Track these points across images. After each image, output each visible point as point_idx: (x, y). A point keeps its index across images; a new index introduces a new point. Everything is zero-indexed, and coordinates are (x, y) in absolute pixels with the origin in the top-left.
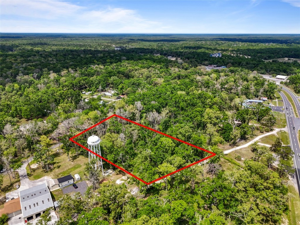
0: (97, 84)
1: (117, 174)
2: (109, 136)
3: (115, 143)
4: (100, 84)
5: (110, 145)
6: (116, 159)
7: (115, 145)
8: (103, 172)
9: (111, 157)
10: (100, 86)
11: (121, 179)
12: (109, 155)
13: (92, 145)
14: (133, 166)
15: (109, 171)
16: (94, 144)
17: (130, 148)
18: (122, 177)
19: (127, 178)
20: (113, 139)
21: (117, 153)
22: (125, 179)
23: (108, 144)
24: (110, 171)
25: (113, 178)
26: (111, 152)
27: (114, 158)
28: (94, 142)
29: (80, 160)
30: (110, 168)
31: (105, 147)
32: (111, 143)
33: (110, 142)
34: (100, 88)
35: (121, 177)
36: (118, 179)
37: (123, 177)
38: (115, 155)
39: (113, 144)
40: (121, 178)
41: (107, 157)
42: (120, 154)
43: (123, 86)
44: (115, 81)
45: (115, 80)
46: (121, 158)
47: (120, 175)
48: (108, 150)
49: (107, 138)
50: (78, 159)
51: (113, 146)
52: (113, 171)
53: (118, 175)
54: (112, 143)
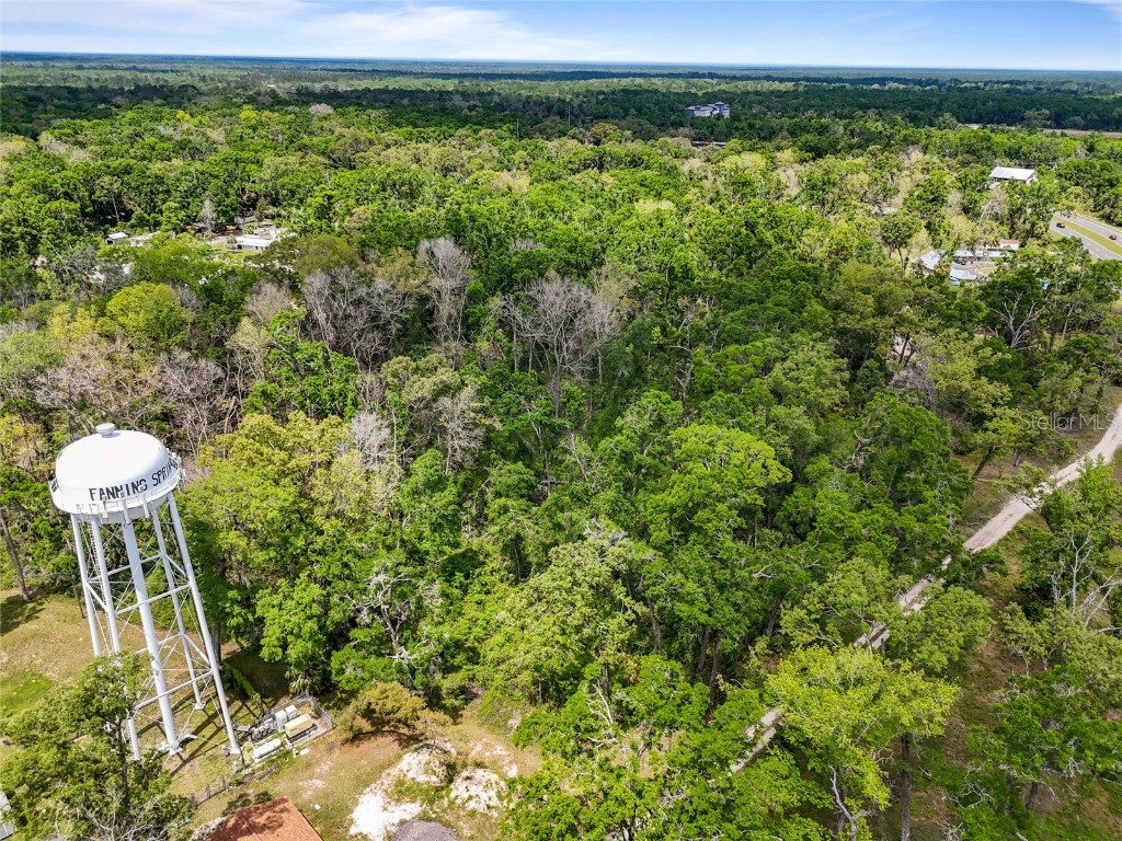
0: (191, 193)
1: (357, 737)
2: (265, 436)
3: (320, 490)
4: (207, 193)
5: (281, 510)
6: (336, 615)
7: (315, 502)
8: (231, 735)
9: (290, 604)
10: (207, 202)
11: (387, 780)
12: (275, 591)
13: (97, 518)
14: (474, 657)
15: (280, 715)
16: (115, 506)
17: (434, 516)
18: (399, 757)
19: (441, 771)
20: (303, 460)
21: (346, 565)
22: (422, 779)
23: (255, 503)
24: (292, 715)
25: (319, 783)
26: (289, 567)
27: (316, 609)
28: (113, 492)
29: (43, 637)
30: (294, 685)
31: (236, 524)
32: (286, 493)
33: (277, 483)
34: (208, 210)
35: (390, 764)
36: (363, 782)
37: (403, 765)
38: (325, 583)
39: (303, 495)
40: (394, 771)
41: (259, 612)
42: (376, 580)
43: (330, 197)
44: (285, 180)
45: (285, 173)
46: (378, 611)
47: (381, 740)
48: (264, 546)
49: (247, 453)
50: (27, 628)
51: (300, 516)
52: (318, 715)
53: (366, 746)
54: (292, 489)
